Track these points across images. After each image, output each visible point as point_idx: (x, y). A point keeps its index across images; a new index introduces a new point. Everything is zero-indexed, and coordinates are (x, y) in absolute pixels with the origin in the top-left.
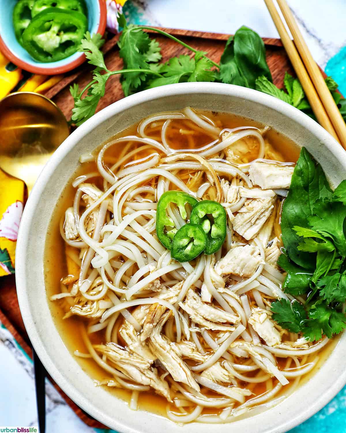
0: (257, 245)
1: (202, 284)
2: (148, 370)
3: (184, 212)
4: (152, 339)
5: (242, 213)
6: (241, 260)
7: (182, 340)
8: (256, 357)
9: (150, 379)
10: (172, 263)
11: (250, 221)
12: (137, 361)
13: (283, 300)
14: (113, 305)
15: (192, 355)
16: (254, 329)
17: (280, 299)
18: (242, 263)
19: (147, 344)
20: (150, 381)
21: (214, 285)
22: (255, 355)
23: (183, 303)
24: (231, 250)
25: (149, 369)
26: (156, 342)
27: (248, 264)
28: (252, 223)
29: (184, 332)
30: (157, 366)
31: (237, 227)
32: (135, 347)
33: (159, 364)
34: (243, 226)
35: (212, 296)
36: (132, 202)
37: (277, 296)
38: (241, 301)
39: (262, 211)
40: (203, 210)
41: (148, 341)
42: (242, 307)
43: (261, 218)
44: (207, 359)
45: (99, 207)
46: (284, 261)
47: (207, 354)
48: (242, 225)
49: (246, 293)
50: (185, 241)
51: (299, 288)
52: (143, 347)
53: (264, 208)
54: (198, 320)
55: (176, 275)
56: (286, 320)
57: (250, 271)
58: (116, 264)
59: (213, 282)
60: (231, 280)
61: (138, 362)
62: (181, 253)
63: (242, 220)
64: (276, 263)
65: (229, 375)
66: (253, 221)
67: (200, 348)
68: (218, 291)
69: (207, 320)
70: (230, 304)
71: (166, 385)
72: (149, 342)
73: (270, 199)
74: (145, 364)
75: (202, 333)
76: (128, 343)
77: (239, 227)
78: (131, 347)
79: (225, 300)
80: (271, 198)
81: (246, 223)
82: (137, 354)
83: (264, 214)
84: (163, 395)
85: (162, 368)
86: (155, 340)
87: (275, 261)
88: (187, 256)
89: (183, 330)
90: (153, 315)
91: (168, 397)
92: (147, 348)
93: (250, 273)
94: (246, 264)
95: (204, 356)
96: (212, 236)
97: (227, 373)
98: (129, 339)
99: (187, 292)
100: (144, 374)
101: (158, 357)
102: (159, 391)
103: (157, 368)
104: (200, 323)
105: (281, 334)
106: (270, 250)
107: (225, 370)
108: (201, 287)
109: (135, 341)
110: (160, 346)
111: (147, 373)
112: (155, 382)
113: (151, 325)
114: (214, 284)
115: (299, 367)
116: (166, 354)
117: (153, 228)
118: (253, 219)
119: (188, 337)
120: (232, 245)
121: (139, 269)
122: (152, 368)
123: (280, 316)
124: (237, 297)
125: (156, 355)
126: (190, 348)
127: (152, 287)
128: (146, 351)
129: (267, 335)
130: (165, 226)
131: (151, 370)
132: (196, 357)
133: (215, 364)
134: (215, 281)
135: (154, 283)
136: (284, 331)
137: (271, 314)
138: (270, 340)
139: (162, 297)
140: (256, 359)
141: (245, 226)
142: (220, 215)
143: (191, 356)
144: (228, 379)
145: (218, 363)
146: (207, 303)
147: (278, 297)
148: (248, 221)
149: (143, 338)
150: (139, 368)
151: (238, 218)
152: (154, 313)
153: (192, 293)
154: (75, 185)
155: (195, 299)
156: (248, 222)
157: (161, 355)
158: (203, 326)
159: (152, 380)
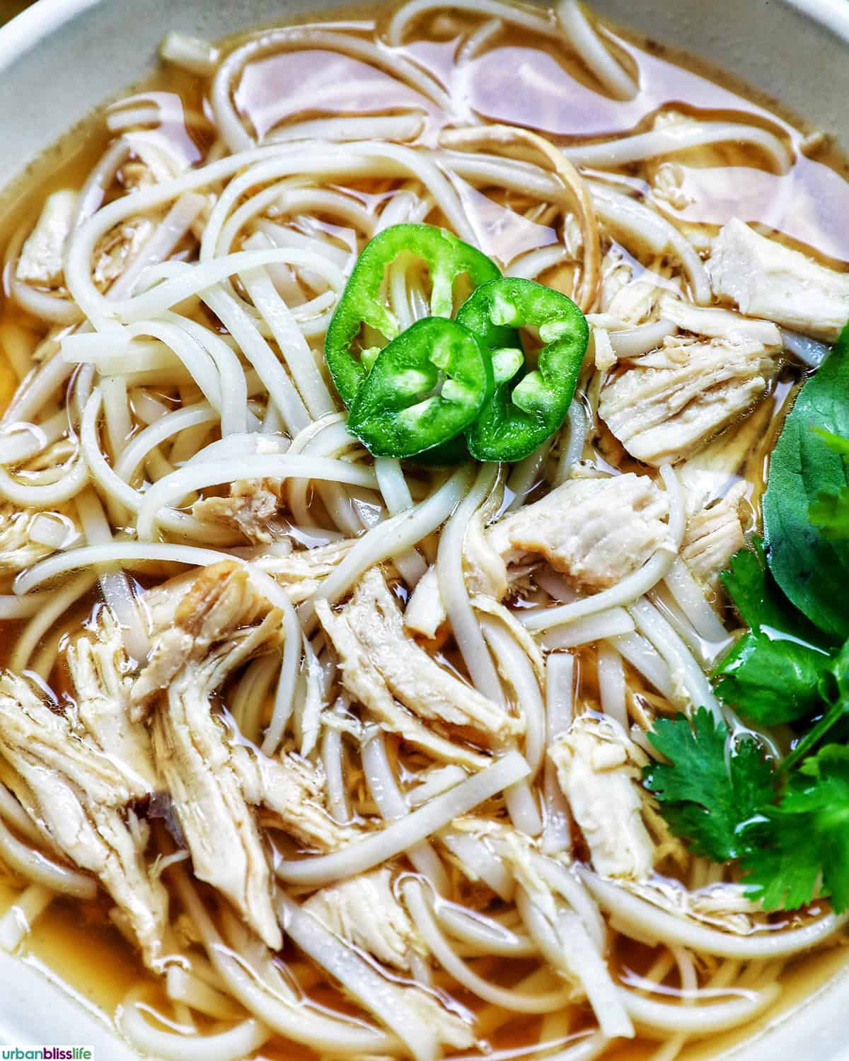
0: (665, 489)
1: (425, 572)
2: (115, 813)
3: (446, 302)
4: (174, 702)
5: (644, 368)
6: (592, 515)
7: (283, 753)
8: (534, 897)
9: (111, 849)
10: (345, 458)
11: (665, 400)
12: (85, 764)
13: (705, 717)
14: (83, 543)
15: (298, 810)
16: (562, 782)
17: (692, 710)
18: (590, 526)
19: (150, 721)
20: (108, 857)
21: (466, 580)
22: (535, 888)
23: (333, 609)
24: (569, 482)
25: (119, 811)
26: (186, 722)
27: (610, 536)
28: (669, 408)
29: (301, 719)
30: (152, 814)
31: (614, 408)
32: (100, 712)
33: (165, 812)
34: (637, 412)
35: (448, 618)
36: (282, 225)
37: (686, 694)
38: (546, 672)
39: (722, 375)
40: (511, 300)
41: (156, 705)
42: (543, 694)
43: (708, 404)
44: (347, 840)
45: (164, 209)
46: (745, 577)
47: (356, 826)
48: (633, 405)
49: (572, 650)
50: (413, 381)
51: (776, 691)
52: (132, 724)
53: (729, 370)
54: (365, 685)
55: (343, 510)
56: (693, 793)
57: (612, 567)
58: (149, 405)
59: (466, 566)
60: (534, 588)
61: (90, 770)
62: (386, 419)
63: (640, 389)
64: (715, 577)
65: (412, 935)
66: (677, 401)
67: (338, 795)
68: (474, 603)
69: (397, 698)
70: (500, 670)
71: (160, 900)
72: (157, 717)
73: (758, 347)
74: (113, 783)
75: (363, 746)
76: (80, 692)
77: (621, 409)
78: (87, 711)
79: (489, 647)
80: (762, 348)
81: (647, 401)
82: (99, 745)
83: (721, 394)
84: (134, 931)
85: (170, 828)
86: (184, 710)
87: (715, 569)
88: (403, 435)
89: (297, 711)
90: (208, 599)
91: (149, 949)
92: (143, 736)
93: (609, 574)
94: (604, 535)
95: (341, 828)
96: (517, 397)
97: (402, 923)
98: (93, 676)
99: (361, 578)
100: (94, 824)
101: (170, 784)
102: (126, 911)
103: (151, 822)
104: (369, 699)
105: (659, 852)
106: (709, 519)
107: (401, 910)
108: (417, 582)
109: (109, 693)
110: (193, 741)
111: (107, 819)
112: (121, 866)
113: (187, 638)
114: (467, 574)
115: (690, 991)
116: (200, 778)
117: (320, 325)
118: (679, 393)
119: (308, 744)
120: (577, 467)
121: (220, 439)
122: (133, 817)
123: (677, 774)
124: (536, 653)
125: (166, 773)
126: (300, 785)
127: (241, 508)
128: (136, 748)
129: (606, 822)
130: (362, 324)
131: (125, 819)
132: (309, 821)
133: (374, 875)
134: (475, 563)
135: (254, 496)
136: (671, 846)
137: (644, 762)
138: (607, 849)
139: (264, 563)
140: (535, 905)
141: (642, 411)
142: (565, 340)
143: (291, 812)
144: (401, 947)
145: (385, 874)
146: (419, 638)
147: (688, 699)
148: (660, 396)
149: (142, 687)
150: (84, 791)
151: (627, 382)
152: (214, 592)
153: (376, 584)
154: (114, 122)
155: (380, 610)
156: (659, 402)
157: (184, 782)
158: (376, 717)
159: (113, 858)
